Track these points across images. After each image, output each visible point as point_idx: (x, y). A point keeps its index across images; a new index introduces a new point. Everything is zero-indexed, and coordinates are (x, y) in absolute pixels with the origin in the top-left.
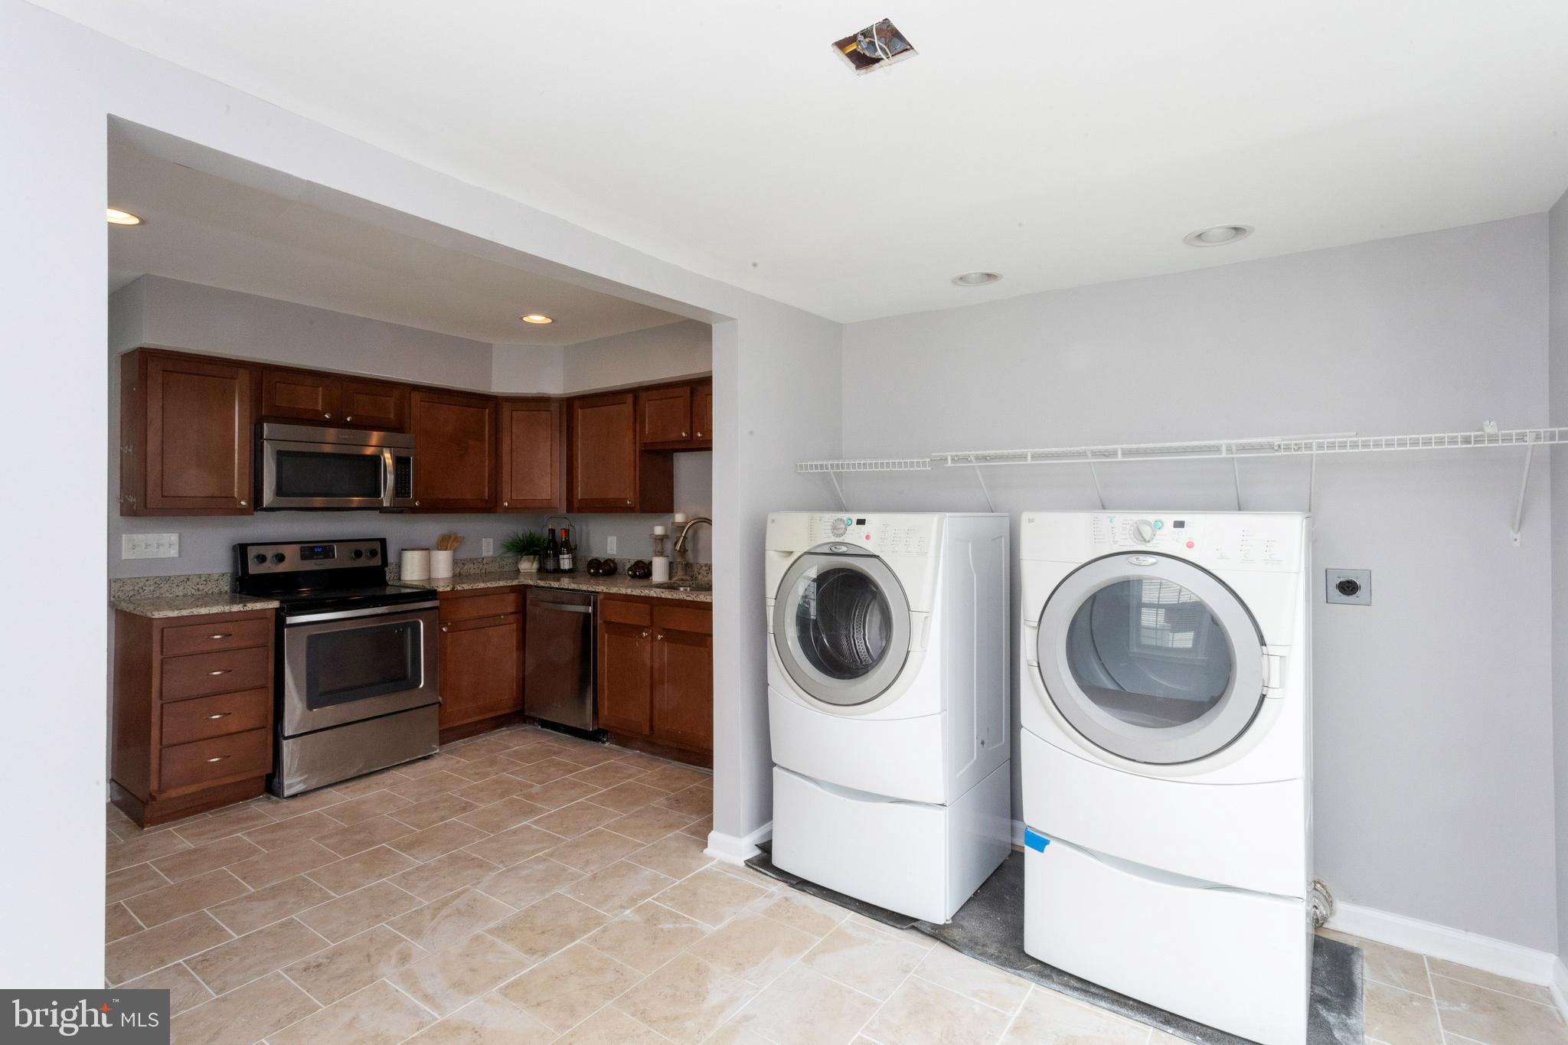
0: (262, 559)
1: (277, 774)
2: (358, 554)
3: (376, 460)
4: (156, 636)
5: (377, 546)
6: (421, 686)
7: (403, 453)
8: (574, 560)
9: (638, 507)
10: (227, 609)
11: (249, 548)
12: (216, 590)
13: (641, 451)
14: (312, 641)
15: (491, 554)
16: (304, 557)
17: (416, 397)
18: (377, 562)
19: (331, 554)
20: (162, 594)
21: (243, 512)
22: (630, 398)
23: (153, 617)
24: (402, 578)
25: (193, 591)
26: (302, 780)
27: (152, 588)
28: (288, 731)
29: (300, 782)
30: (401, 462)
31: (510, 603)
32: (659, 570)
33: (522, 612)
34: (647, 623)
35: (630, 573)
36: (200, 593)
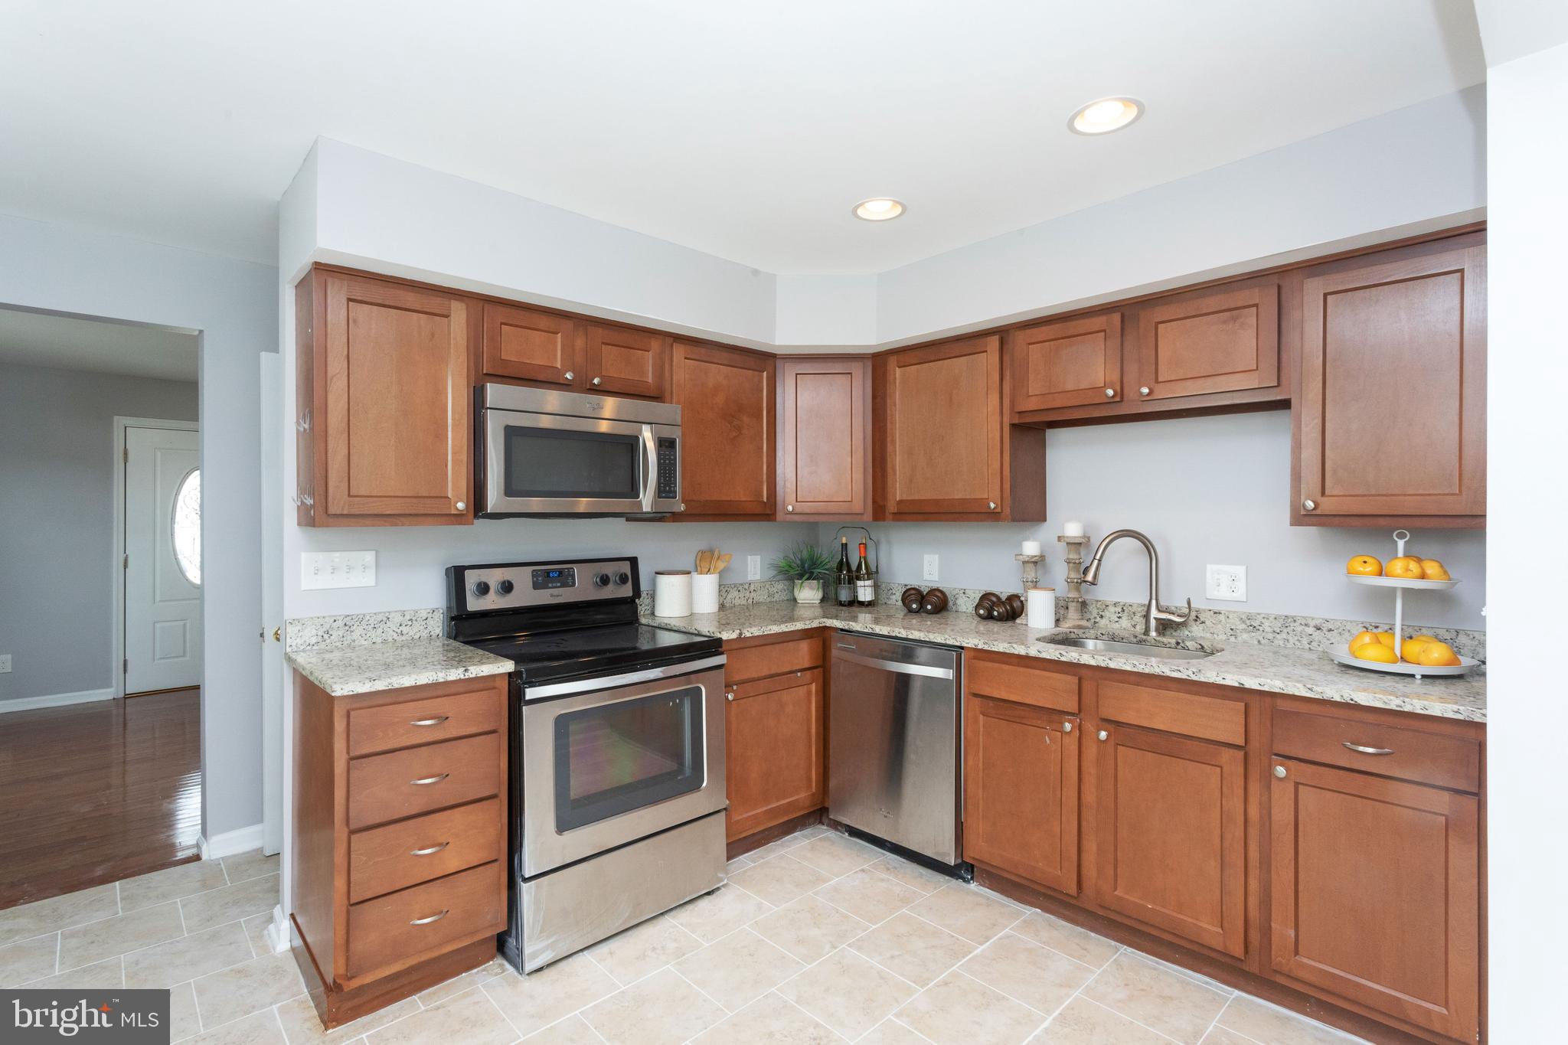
0: (483, 589)
1: (514, 932)
2: (605, 580)
3: (631, 444)
4: (339, 726)
5: (626, 568)
6: (704, 784)
7: (667, 433)
8: (876, 587)
9: (1007, 511)
10: (441, 677)
11: (467, 572)
12: (425, 634)
13: (1013, 426)
14: (562, 724)
15: (758, 577)
16: (536, 586)
17: (679, 352)
18: (626, 591)
19: (570, 580)
20: (354, 641)
21: (458, 518)
22: (994, 342)
23: (333, 694)
24: (657, 614)
25: (395, 635)
26: (548, 945)
27: (341, 633)
28: (529, 870)
29: (547, 947)
30: (665, 445)
31: (803, 654)
32: (1040, 611)
33: (822, 666)
34: (1072, 705)
35: (982, 612)
36: (404, 638)
